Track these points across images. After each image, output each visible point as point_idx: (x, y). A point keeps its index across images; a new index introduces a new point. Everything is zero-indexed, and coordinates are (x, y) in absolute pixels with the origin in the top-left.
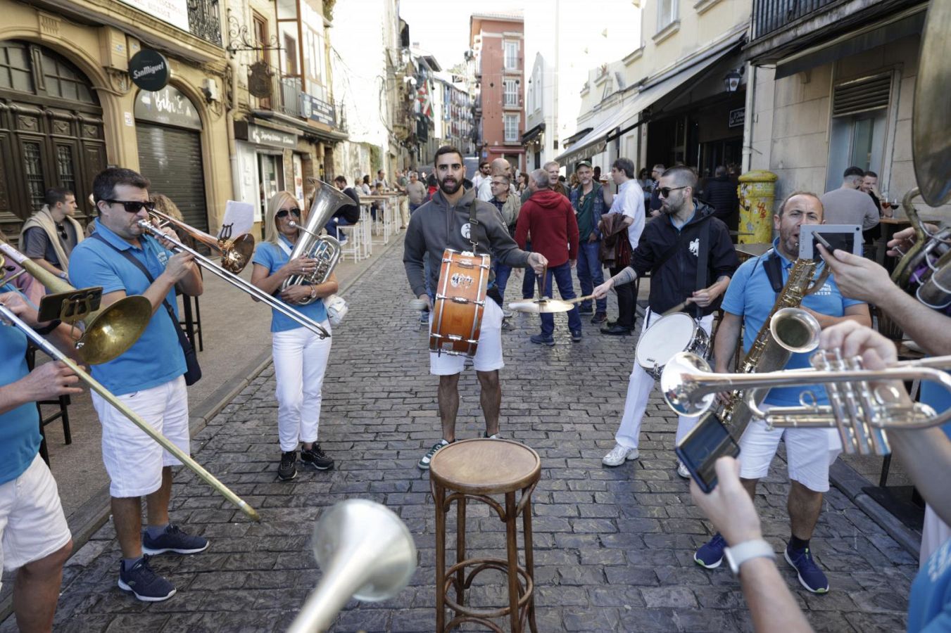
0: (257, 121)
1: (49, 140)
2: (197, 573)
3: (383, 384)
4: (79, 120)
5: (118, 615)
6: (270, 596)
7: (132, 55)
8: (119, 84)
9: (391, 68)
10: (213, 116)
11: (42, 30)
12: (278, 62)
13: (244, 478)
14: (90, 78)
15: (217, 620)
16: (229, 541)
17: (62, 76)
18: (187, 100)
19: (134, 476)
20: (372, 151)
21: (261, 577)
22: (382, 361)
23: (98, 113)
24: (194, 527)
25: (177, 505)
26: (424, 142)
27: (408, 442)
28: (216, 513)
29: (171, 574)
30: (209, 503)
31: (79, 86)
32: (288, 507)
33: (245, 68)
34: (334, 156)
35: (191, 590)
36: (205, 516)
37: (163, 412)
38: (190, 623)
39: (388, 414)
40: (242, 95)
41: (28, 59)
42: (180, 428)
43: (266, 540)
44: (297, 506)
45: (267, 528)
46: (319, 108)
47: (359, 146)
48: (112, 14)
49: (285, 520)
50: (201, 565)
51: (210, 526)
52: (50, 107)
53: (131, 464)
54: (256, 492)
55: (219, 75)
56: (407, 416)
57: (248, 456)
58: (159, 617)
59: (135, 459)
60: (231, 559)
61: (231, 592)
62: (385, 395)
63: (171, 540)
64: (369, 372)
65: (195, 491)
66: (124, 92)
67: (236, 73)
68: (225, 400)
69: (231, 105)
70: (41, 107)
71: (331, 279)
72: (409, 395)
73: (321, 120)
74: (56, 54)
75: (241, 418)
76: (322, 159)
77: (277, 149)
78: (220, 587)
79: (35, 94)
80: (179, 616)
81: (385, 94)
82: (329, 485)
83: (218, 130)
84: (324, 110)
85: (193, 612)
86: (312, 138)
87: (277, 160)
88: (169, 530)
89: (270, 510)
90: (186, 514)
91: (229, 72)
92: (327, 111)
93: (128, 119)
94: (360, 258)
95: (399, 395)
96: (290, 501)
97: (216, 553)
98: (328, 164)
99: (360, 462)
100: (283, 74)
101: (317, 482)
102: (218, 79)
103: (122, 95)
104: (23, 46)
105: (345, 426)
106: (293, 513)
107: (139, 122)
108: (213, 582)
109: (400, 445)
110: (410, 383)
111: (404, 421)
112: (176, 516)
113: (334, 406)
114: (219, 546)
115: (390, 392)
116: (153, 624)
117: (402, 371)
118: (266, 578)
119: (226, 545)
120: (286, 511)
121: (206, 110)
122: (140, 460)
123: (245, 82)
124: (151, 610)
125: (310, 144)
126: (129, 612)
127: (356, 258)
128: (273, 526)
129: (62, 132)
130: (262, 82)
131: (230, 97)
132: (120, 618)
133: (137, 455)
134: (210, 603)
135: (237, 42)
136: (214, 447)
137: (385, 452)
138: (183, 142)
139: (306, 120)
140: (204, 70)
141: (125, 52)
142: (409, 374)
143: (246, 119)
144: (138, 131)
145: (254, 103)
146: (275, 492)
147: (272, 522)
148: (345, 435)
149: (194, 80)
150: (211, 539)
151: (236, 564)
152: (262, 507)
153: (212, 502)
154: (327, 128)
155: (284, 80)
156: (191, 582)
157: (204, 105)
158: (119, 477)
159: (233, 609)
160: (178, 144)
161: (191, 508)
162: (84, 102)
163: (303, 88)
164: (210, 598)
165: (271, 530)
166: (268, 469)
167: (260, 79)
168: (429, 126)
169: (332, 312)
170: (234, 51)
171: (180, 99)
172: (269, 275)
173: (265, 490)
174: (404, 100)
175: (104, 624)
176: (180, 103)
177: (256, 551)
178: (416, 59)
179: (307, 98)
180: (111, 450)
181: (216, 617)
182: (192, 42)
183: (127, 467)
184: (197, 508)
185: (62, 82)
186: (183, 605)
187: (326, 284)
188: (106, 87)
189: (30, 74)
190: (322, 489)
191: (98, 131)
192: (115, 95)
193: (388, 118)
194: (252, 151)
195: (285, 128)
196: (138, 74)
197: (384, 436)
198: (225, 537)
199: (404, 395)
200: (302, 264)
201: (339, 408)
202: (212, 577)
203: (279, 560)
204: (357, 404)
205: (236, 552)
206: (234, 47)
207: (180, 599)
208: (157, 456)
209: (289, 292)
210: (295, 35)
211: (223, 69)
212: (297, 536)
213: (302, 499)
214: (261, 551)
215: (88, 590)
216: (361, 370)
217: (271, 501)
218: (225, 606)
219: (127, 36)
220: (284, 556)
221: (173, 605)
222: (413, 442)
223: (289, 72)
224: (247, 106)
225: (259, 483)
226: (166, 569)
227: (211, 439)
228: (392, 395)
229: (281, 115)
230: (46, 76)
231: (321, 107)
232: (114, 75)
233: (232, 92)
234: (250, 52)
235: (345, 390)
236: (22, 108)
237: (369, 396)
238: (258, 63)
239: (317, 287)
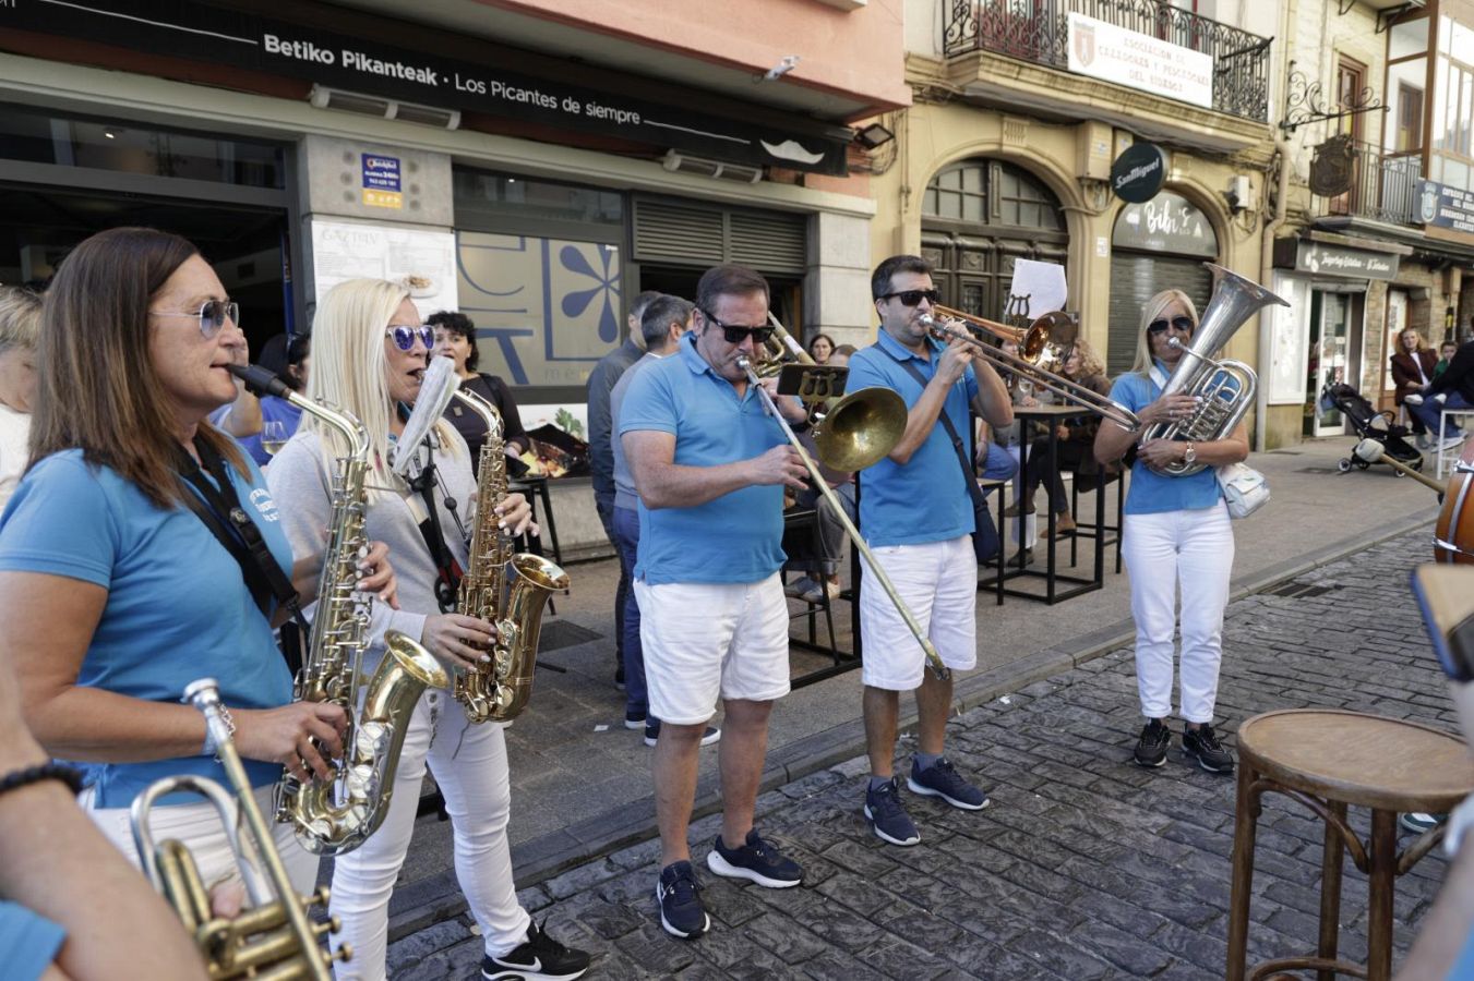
0: (1316, 235)
1: (994, 280)
3: (1413, 678)
4: (1035, 252)
5: (847, 840)
7: (1117, 155)
8: (1096, 199)
10: (1239, 234)
11: (1006, 141)
12: (1383, 132)
14: (1057, 192)
16: (1018, 813)
17: (1023, 197)
18: (1199, 215)
19: (885, 661)
21: (1030, 871)
23: (1063, 243)
28: (1021, 775)
30: (1018, 760)
31: (1043, 208)
32: (1125, 802)
33: (1310, 151)
35: (937, 849)
38: (913, 883)
40: (1295, 196)
41: (985, 180)
43: (1066, 829)
44: (1138, 804)
45: (1077, 817)
46: (1456, 203)
48: (1095, 102)
50: (963, 826)
51: (1004, 786)
52: (1002, 238)
53: (883, 642)
54: (1090, 768)
55: (1258, 168)
57: (1106, 719)
58: (885, 861)
59: (888, 637)
60: (1007, 835)
61: (982, 871)
64: (1395, 653)
66: (1100, 209)
67: (1292, 159)
69: (1274, 215)
70: (991, 239)
73: (1456, 225)
74: (1018, 169)
76: (1455, 296)
77: (1355, 281)
78: (972, 861)
79: (987, 223)
82: (1210, 795)
83: (1244, 254)
84: (1466, 206)
85: (924, 874)
86: (1435, 258)
87: (1353, 300)
88: (939, 764)
89: (1095, 796)
91: (1276, 161)
93: (1101, 247)
96: (1133, 795)
97: (992, 819)
100: (1386, 153)
101: (1192, 784)
102: (1256, 176)
103: (1097, 214)
104: (981, 165)
106: (1128, 810)
107: (1118, 251)
108: (967, 852)
113: (1290, 689)
114: (1000, 813)
115: (1419, 693)
116: (875, 866)
118: (1038, 876)
119: (1010, 816)
120: (1118, 804)
121: (1228, 225)
122: (894, 640)
123: (1306, 174)
124: (880, 850)
125: (1430, 271)
126: (858, 842)
128: (1088, 817)
130: (1335, 169)
131: (1273, 202)
132: (847, 843)
133: (890, 632)
134: (950, 874)
135: (1301, 110)
136: (1068, 696)
139: (1422, 227)
140: (1232, 164)
141: (1109, 153)
143: (1298, 236)
144: (1112, 263)
145: (1319, 207)
146: (1117, 776)
147: (1090, 812)
149: (1211, 181)
151: (1009, 844)
152: (1087, 788)
153: (1023, 759)
154: (1471, 241)
155: (1386, 162)
156: (944, 839)
157: (1226, 218)
158: (869, 657)
162: (1046, 230)
163: (1425, 171)
164: (953, 868)
165: (1082, 821)
166: (1126, 745)
167: (1334, 165)
170: (1293, 127)
171: (1187, 213)
173: (1104, 768)
175: (828, 842)
176: (1187, 218)
177: (1044, 837)
179: (1429, 188)
180: (865, 620)
181: (946, 892)
182: (1214, 122)
183: (876, 645)
185: (1023, 206)
186: (916, 861)
187: (1222, 442)
188: (1078, 205)
189: (985, 198)
190: (1194, 796)
192: (1087, 214)
194: (1302, 286)
195: (1373, 244)
196: (1121, 182)
198: (1015, 806)
201: (1299, 693)
202: (970, 846)
203: (1070, 863)
205: (1018, 830)
206: (1293, 120)
207: (917, 852)
210: (1420, 82)
211: (1266, 158)
212: (1115, 844)
216: (1380, 648)
217: (1105, 785)
219: (1115, 129)
221: (907, 856)
223: (1403, 148)
224: (1304, 214)
225: (1100, 757)
227: (1070, 685)
228: (1421, 698)
229: (1371, 222)
230: (1004, 199)
231: (1462, 201)
232: (1090, 187)
233: (1277, 193)
234: (1323, 124)
235: (1326, 670)
236: (969, 242)
237: (1370, 689)
238: (1333, 139)
239: (1201, 445)
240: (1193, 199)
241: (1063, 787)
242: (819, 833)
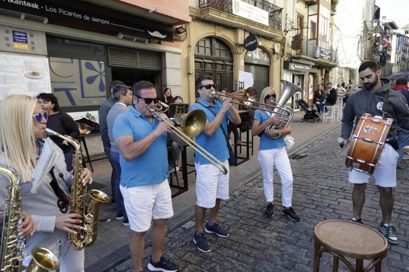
0: (293, 60)
1: (214, 72)
2: (221, 246)
3: (328, 182)
4: (225, 64)
5: (190, 252)
6: (244, 267)
7: (246, 38)
8: (240, 49)
9: (366, 29)
10: (275, 59)
11: (216, 33)
12: (307, 34)
13: (252, 211)
14: (230, 47)
15: (221, 269)
16: (236, 237)
17: (221, 49)
18: (266, 54)
19: (205, 199)
20: (350, 71)
21: (243, 257)
22: (332, 171)
23: (232, 61)
24: (226, 226)
25: (223, 215)
26: (383, 66)
27: (333, 214)
28: (236, 223)
29: (211, 243)
30: (235, 218)
31: (227, 51)
32: (265, 229)
33: (291, 38)
34: (330, 74)
35: (216, 252)
36: (231, 223)
37: (218, 176)
38: (211, 266)
39: (326, 197)
40: (289, 50)
41: (211, 44)
42: (225, 184)
43: (251, 241)
44: (269, 230)
45: (253, 236)
46: (324, 52)
47: (344, 69)
48: (240, 23)
49: (262, 235)
50: (223, 243)
51: (232, 228)
52: (216, 60)
53: (204, 194)
54: (254, 219)
55: (279, 42)
56: (336, 200)
57: (256, 202)
58: (202, 259)
59: (206, 192)
60: (235, 245)
61: (230, 259)
62: (327, 188)
64: (323, 175)
65: (231, 212)
66: (242, 52)
67: (287, 40)
68: (255, 176)
69: (283, 54)
70: (213, 60)
71: (288, 127)
72: (340, 190)
73: (324, 58)
74: (220, 41)
75: (259, 185)
76: (324, 76)
77: (302, 72)
79: (212, 56)
80: (208, 261)
81: (361, 43)
82: (286, 225)
83: (277, 65)
84: (326, 53)
85: (214, 262)
86: (319, 66)
87: (302, 77)
88: (215, 224)
89: (257, 228)
90: (225, 220)
91: (284, 40)
92: (328, 54)
93: (242, 63)
94: (334, 121)
95: (335, 189)
96: (266, 227)
97: (230, 240)
98: (326, 77)
99: (305, 218)
100: (308, 39)
101: (281, 221)
102: (279, 44)
103: (241, 54)
104: (210, 39)
105: (302, 198)
106: (266, 232)
107: (246, 64)
108: (225, 252)
109: (328, 215)
110: (344, 185)
111: (333, 203)
112: (221, 220)
113: (300, 188)
114: (233, 237)
115: (331, 187)
116: (199, 261)
117: (340, 178)
118: (246, 258)
119: (235, 238)
120: (264, 231)
121: (273, 57)
122: (207, 193)
123: (291, 44)
124: (200, 255)
125: (318, 69)
126: (193, 253)
127: (332, 121)
128: (256, 236)
129: (219, 69)
130: (298, 43)
131: (283, 51)
132: (190, 254)
133: (206, 191)
134: (221, 261)
135: (289, 27)
136: (245, 195)
137: (319, 216)
138: (262, 71)
139: (317, 58)
140: (273, 41)
141: (243, 37)
142: (343, 179)
143: (289, 60)
144: (245, 67)
145: (294, 53)
146: (262, 221)
147: (256, 234)
148: (301, 203)
149: (269, 45)
150: (230, 233)
151: (236, 248)
152: (254, 226)
153: (236, 218)
154: (328, 62)
155: (308, 41)
156: (218, 248)
157: (272, 55)
158: (200, 198)
159: (228, 267)
160: (260, 72)
161: (228, 218)
162: (228, 58)
163: (317, 44)
164: (222, 259)
165: (255, 237)
166: (262, 210)
167: (297, 42)
168: (387, 58)
169: (287, 143)
170: (287, 32)
171: (263, 54)
172: (260, 124)
173: (258, 219)
174: (373, 45)
175: (184, 254)
176: (263, 55)
177: (246, 245)
178: (383, 24)
179: (318, 48)
181: (221, 267)
182: (269, 30)
183: (202, 195)
184: (230, 219)
185: (221, 51)
186: (211, 257)
187: (286, 129)
188: (236, 51)
189: (211, 49)
190: (282, 225)
191: (231, 68)
192: (238, 54)
193: (361, 55)
194: (289, 73)
195: (306, 62)
196: (247, 45)
197: (321, 208)
198: (236, 234)
199: (338, 190)
200: (275, 119)
201: (303, 189)
202: (225, 250)
203: (254, 252)
204: (312, 189)
205: (238, 243)
206: (287, 30)
207: (211, 255)
208: (214, 193)
209: (269, 132)
210: (316, 21)
211: (281, 39)
212: (264, 244)
213: (272, 227)
214: (247, 245)
215: (184, 239)
216: (319, 174)
217: (259, 224)
218: (226, 264)
219: (245, 31)
220: (256, 251)
221: (208, 256)
222: (335, 214)
223: (312, 38)
224: (290, 54)
225: (256, 215)
226: (211, 240)
227: (245, 191)
228: (331, 188)
229: (305, 57)
230: (216, 49)
231: (325, 52)
232: (239, 46)
233: (284, 49)
234: (294, 31)
235: (308, 182)
236: (207, 61)
237: (319, 186)
238: (297, 35)
239: (282, 130)
240: (264, 50)
241: (248, 226)
242: (181, 251)
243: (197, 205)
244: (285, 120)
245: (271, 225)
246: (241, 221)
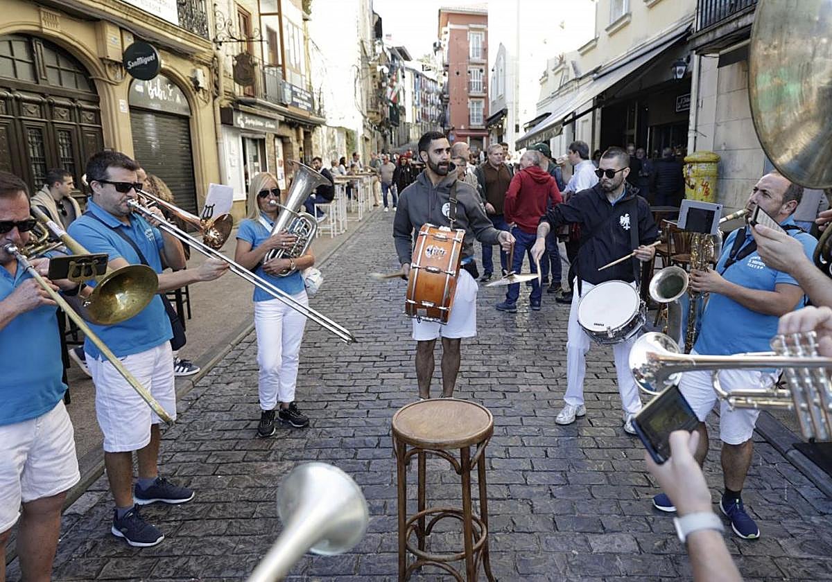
0: (241, 107)
1: (50, 125)
2: (183, 521)
3: (355, 348)
4: (77, 107)
5: (112, 559)
6: (250, 542)
7: (126, 48)
8: (115, 74)
9: (365, 58)
10: (202, 103)
11: (44, 25)
12: (261, 53)
13: (227, 435)
15: (200, 564)
16: (213, 492)
17: (62, 67)
18: (177, 89)
19: (125, 433)
20: (347, 134)
21: (241, 524)
22: (355, 328)
23: (96, 101)
24: (181, 479)
25: (165, 459)
26: (396, 126)
27: (377, 401)
28: (202, 467)
29: (159, 522)
30: (195, 458)
31: (78, 76)
32: (267, 461)
33: (230, 58)
34: (313, 139)
35: (178, 537)
36: (191, 470)
37: (151, 374)
38: (176, 566)
39: (359, 376)
40: (227, 84)
41: (31, 52)
42: (167, 389)
43: (246, 492)
44: (274, 461)
45: (248, 480)
46: (299, 95)
47: (336, 130)
48: (107, 9)
49: (264, 473)
50: (186, 513)
51: (195, 478)
52: (50, 95)
53: (123, 421)
54: (238, 448)
55: (206, 65)
56: (377, 378)
57: (231, 415)
58: (148, 561)
59: (126, 417)
60: (215, 509)
61: (214, 538)
62: (357, 359)
63: (160, 491)
65: (182, 447)
66: (119, 81)
67: (222, 63)
68: (211, 363)
69: (218, 93)
70: (43, 95)
71: (308, 252)
72: (378, 359)
73: (300, 106)
74: (54, 45)
75: (226, 381)
76: (302, 142)
77: (261, 133)
78: (204, 534)
79: (38, 83)
80: (166, 560)
81: (360, 82)
82: (305, 441)
83: (205, 116)
84: (302, 96)
85: (180, 557)
86: (292, 122)
87: (260, 143)
88: (157, 481)
89: (250, 464)
90: (174, 467)
91: (216, 62)
92: (306, 98)
93: (123, 106)
94: (336, 233)
95: (370, 359)
96: (269, 456)
97: (200, 503)
98: (307, 146)
99: (334, 420)
100: (265, 64)
101: (294, 438)
102: (206, 70)
103: (117, 84)
104: (26, 39)
105: (319, 387)
106: (272, 466)
107: (132, 109)
108: (198, 529)
109: (370, 405)
110: (380, 348)
111: (374, 383)
112: (165, 470)
113: (310, 369)
114: (203, 497)
115: (361, 356)
117: (373, 337)
118: (246, 525)
119: (210, 495)
120: (265, 464)
121: (195, 97)
122: (131, 418)
123: (231, 72)
124: (141, 554)
125: (291, 128)
126: (121, 557)
127: (332, 233)
128: (253, 478)
129: (62, 118)
130: (246, 71)
131: (216, 86)
132: (113, 562)
133: (127, 414)
134: (195, 548)
135: (223, 35)
136: (200, 406)
137: (357, 411)
138: (174, 127)
139: (286, 106)
140: (192, 61)
141: (120, 45)
142: (379, 339)
143: (231, 106)
144: (132, 117)
145: (239, 90)
146: (255, 448)
147: (252, 474)
148: (320, 396)
149: (183, 69)
150: (196, 490)
151: (219, 513)
152: (244, 461)
153: (198, 457)
154: (306, 114)
155: (266, 69)
156: (178, 529)
157: (193, 93)
158: (112, 433)
159: (215, 554)
160: (169, 129)
161: (179, 462)
162: (82, 91)
163: (284, 78)
164: (195, 544)
165: (252, 483)
166: (249, 427)
167: (244, 69)
168: (401, 111)
169: (309, 283)
170: (220, 43)
171: (171, 87)
172: (251, 250)
173: (246, 445)
174: (377, 88)
175: (98, 567)
176: (171, 91)
177: (237, 501)
178: (389, 49)
179: (287, 86)
180: (104, 408)
181: (200, 561)
182: (181, 35)
183: (118, 424)
184: (184, 462)
185: (62, 72)
186: (170, 551)
187: (304, 257)
188: (102, 76)
189: (33, 65)
190: (297, 445)
191: (95, 117)
192: (111, 84)
193: (362, 105)
194: (237, 135)
195: (267, 114)
196: (131, 65)
197: (355, 396)
198: (209, 488)
199: (375, 359)
200: (282, 239)
201: (315, 370)
202: (197, 525)
203: (258, 509)
204: (332, 367)
205: (219, 503)
206: (220, 39)
207: (167, 545)
208: (146, 414)
209: (271, 265)
210: (276, 28)
211: (210, 59)
213: (280, 454)
214: (241, 501)
215: (86, 536)
217: (252, 455)
218: (208, 551)
219: (121, 29)
220: (263, 506)
221: (162, 550)
222: (381, 402)
223: (271, 62)
224: (232, 94)
225: (240, 439)
226: (155, 517)
227: (197, 399)
228: (363, 359)
229: (263, 102)
230: (48, 66)
231: (301, 94)
232: (109, 66)
233: (218, 81)
234: (235, 44)
235: (321, 354)
236: (26, 97)
237: (342, 359)
238: (242, 54)
239: (297, 259)
240: (173, 80)
241: (230, 465)
242: (87, 564)
243: (106, 453)
244: (301, 240)
245: (276, 451)
246: (211, 461)
